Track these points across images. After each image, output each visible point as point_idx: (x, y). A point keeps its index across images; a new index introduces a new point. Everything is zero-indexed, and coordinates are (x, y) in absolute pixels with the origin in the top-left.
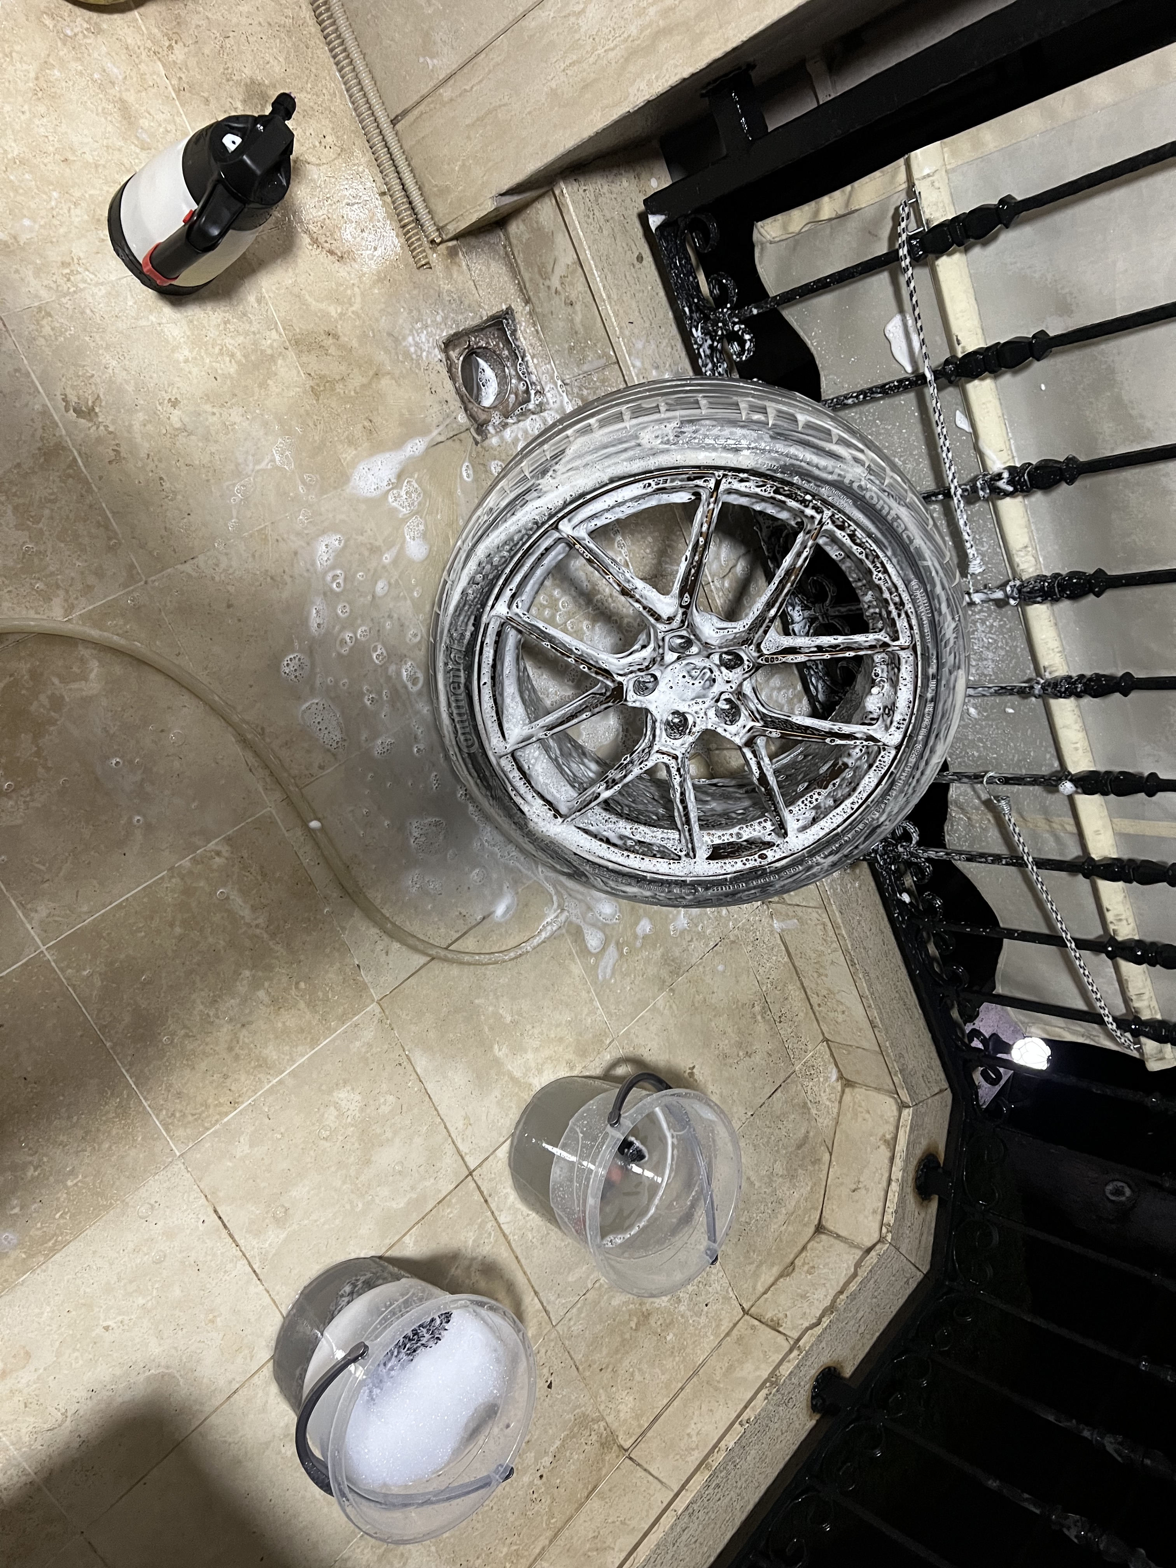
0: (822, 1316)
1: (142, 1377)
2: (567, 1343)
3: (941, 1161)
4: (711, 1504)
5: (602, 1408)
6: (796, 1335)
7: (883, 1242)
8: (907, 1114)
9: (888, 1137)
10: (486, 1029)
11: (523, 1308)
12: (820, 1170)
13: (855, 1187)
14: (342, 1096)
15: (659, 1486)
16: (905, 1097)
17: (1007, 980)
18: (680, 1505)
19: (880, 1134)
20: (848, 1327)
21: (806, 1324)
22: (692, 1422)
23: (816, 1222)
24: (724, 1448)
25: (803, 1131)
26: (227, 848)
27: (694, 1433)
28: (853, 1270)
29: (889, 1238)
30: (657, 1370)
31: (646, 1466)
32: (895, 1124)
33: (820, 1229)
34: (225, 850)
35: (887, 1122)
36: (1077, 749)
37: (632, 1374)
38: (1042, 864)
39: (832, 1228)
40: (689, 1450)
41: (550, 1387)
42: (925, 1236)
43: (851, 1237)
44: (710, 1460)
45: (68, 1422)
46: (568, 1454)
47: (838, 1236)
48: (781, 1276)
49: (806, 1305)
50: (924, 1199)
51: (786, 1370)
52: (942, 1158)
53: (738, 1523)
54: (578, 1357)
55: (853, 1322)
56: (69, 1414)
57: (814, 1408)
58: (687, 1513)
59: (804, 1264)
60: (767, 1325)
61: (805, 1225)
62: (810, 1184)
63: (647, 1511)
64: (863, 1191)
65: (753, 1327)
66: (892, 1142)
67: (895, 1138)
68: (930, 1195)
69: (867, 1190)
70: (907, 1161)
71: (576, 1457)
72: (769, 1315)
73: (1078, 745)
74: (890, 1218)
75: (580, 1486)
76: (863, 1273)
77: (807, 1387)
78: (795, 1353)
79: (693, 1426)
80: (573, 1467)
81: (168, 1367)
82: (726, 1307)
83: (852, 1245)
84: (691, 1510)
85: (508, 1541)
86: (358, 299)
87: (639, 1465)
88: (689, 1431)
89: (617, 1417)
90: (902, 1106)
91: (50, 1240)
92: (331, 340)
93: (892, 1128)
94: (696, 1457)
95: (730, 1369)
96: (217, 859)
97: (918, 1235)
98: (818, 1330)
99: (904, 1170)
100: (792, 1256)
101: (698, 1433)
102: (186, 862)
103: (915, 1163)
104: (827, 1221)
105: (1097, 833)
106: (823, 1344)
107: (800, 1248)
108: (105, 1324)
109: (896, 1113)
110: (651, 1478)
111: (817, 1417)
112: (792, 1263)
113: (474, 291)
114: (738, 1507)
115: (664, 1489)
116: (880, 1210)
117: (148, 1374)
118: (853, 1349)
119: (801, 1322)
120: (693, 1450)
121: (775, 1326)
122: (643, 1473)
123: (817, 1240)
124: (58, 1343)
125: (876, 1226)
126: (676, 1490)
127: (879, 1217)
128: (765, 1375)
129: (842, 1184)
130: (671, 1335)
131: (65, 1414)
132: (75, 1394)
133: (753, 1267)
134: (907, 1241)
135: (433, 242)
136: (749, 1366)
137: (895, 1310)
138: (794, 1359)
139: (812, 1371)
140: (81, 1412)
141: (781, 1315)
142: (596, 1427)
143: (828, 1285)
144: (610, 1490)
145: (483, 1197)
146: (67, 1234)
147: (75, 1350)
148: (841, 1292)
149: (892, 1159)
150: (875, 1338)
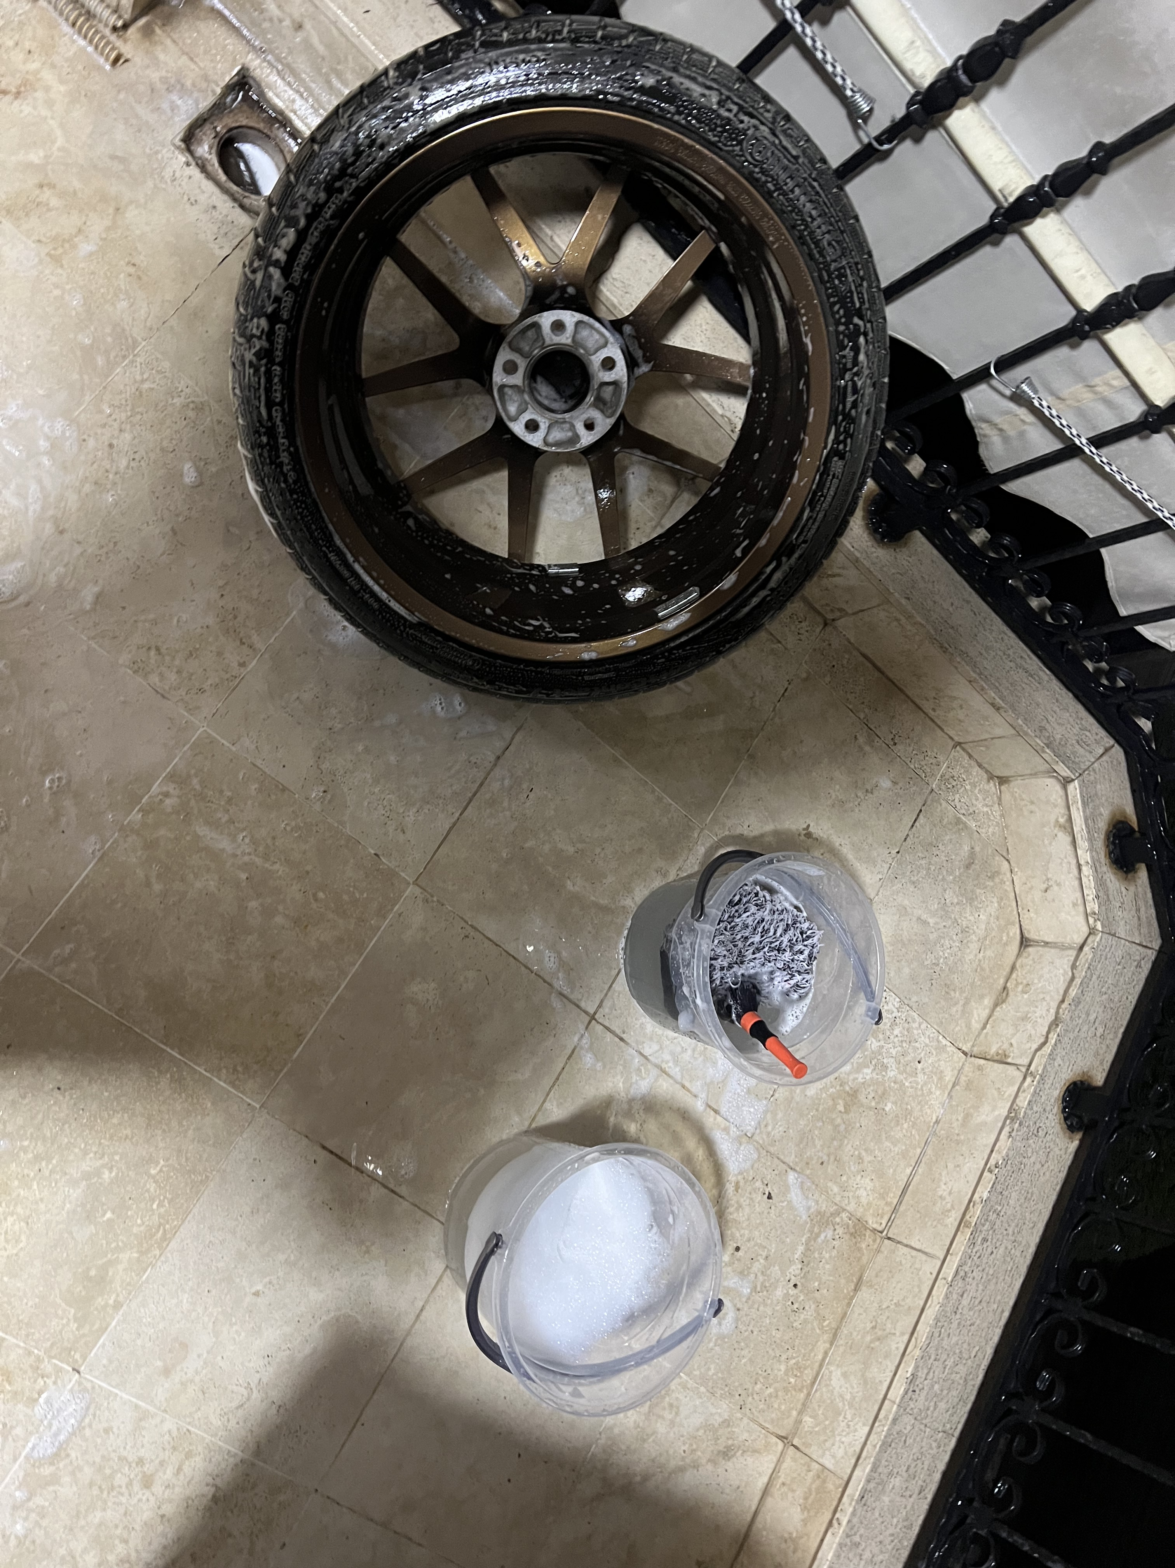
0: (1048, 1033)
1: (316, 1327)
2: (772, 1149)
3: (1135, 826)
4: (985, 1261)
5: (838, 1199)
6: (1026, 1061)
7: (1094, 934)
8: (1074, 788)
9: (1062, 820)
10: (550, 869)
11: (707, 1131)
12: (1002, 882)
13: (1045, 886)
14: (415, 989)
15: (924, 1257)
16: (1064, 771)
17: (1127, 597)
18: (949, 1271)
19: (1053, 821)
20: (1082, 1035)
21: (1035, 1046)
22: (942, 1184)
23: (1018, 937)
24: (978, 1200)
25: (966, 848)
26: (172, 786)
27: (945, 1194)
28: (1070, 974)
29: (1099, 926)
30: (888, 1144)
31: (905, 1241)
32: (1063, 804)
33: (1025, 942)
34: (171, 788)
35: (1056, 806)
36: (1083, 277)
37: (860, 1157)
38: (1100, 441)
39: (1037, 938)
40: (946, 1212)
41: (769, 1197)
42: (1143, 909)
43: (1060, 940)
44: (967, 1217)
45: (255, 1394)
46: (816, 1255)
47: (1047, 944)
48: (996, 1005)
49: (1029, 1026)
50: (1126, 872)
51: (1023, 1102)
52: (1134, 822)
53: (1023, 1270)
54: (790, 1160)
55: (1085, 1028)
56: (253, 1385)
57: (1071, 1128)
58: (958, 1277)
59: (1017, 984)
60: (994, 1061)
61: (1006, 944)
62: (995, 900)
63: (919, 1286)
64: (1056, 888)
65: (980, 1068)
66: (1067, 825)
67: (1070, 819)
68: (1133, 866)
69: (1059, 885)
70: (1091, 840)
71: (827, 1256)
72: (993, 1050)
73: (1083, 272)
74: (1093, 906)
75: (843, 1281)
76: (1080, 974)
77: (1055, 1110)
78: (1029, 1080)
79: (944, 1187)
80: (827, 1266)
81: (339, 1309)
82: (945, 1055)
83: (1062, 947)
84: (962, 1274)
85: (784, 1357)
86: (59, 132)
87: (899, 1242)
88: (940, 1193)
89: (859, 1204)
90: (1065, 782)
91: (158, 1231)
92: (47, 193)
93: (1063, 811)
94: (953, 1220)
95: (967, 1116)
96: (168, 801)
97: (1133, 912)
98: (1047, 1049)
99: (1091, 849)
100: (1002, 981)
101: (950, 1193)
102: (136, 816)
103: (1102, 837)
104: (1029, 932)
105: (1151, 372)
106: (1059, 1060)
107: (1008, 969)
108: (253, 1290)
109: (1061, 792)
110: (914, 1253)
111: (1079, 1136)
112: (1005, 988)
113: (193, 66)
114: (1018, 1253)
115: (929, 1259)
116: (1080, 901)
117: (319, 1322)
118: (1097, 1054)
119: (1029, 1045)
120: (949, 1211)
121: (1002, 1059)
122: (906, 1250)
123: (1025, 954)
124: (211, 1325)
125: (1081, 919)
126: (942, 1258)
127: (1081, 909)
128: (1005, 1113)
129: (1031, 888)
130: (889, 1105)
131: (248, 1387)
132: (251, 1365)
133: (959, 1007)
134: (1122, 923)
135: (115, 29)
136: (986, 1108)
137: (1133, 999)
138: (1029, 1086)
139: (1055, 1091)
140: (265, 1380)
141: (1006, 1046)
142: (838, 1220)
143: (1048, 998)
144: (877, 1276)
145: (617, 1036)
146: (173, 1220)
147: (231, 1325)
148: (1063, 1001)
149: (1074, 842)
150: (1120, 1036)
